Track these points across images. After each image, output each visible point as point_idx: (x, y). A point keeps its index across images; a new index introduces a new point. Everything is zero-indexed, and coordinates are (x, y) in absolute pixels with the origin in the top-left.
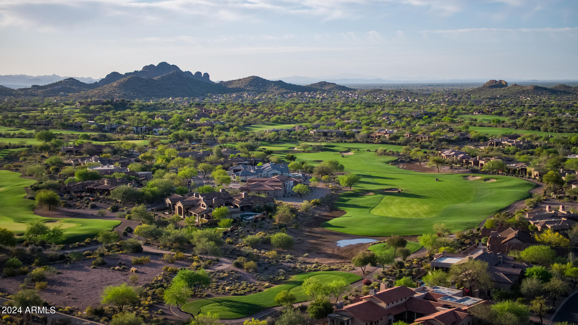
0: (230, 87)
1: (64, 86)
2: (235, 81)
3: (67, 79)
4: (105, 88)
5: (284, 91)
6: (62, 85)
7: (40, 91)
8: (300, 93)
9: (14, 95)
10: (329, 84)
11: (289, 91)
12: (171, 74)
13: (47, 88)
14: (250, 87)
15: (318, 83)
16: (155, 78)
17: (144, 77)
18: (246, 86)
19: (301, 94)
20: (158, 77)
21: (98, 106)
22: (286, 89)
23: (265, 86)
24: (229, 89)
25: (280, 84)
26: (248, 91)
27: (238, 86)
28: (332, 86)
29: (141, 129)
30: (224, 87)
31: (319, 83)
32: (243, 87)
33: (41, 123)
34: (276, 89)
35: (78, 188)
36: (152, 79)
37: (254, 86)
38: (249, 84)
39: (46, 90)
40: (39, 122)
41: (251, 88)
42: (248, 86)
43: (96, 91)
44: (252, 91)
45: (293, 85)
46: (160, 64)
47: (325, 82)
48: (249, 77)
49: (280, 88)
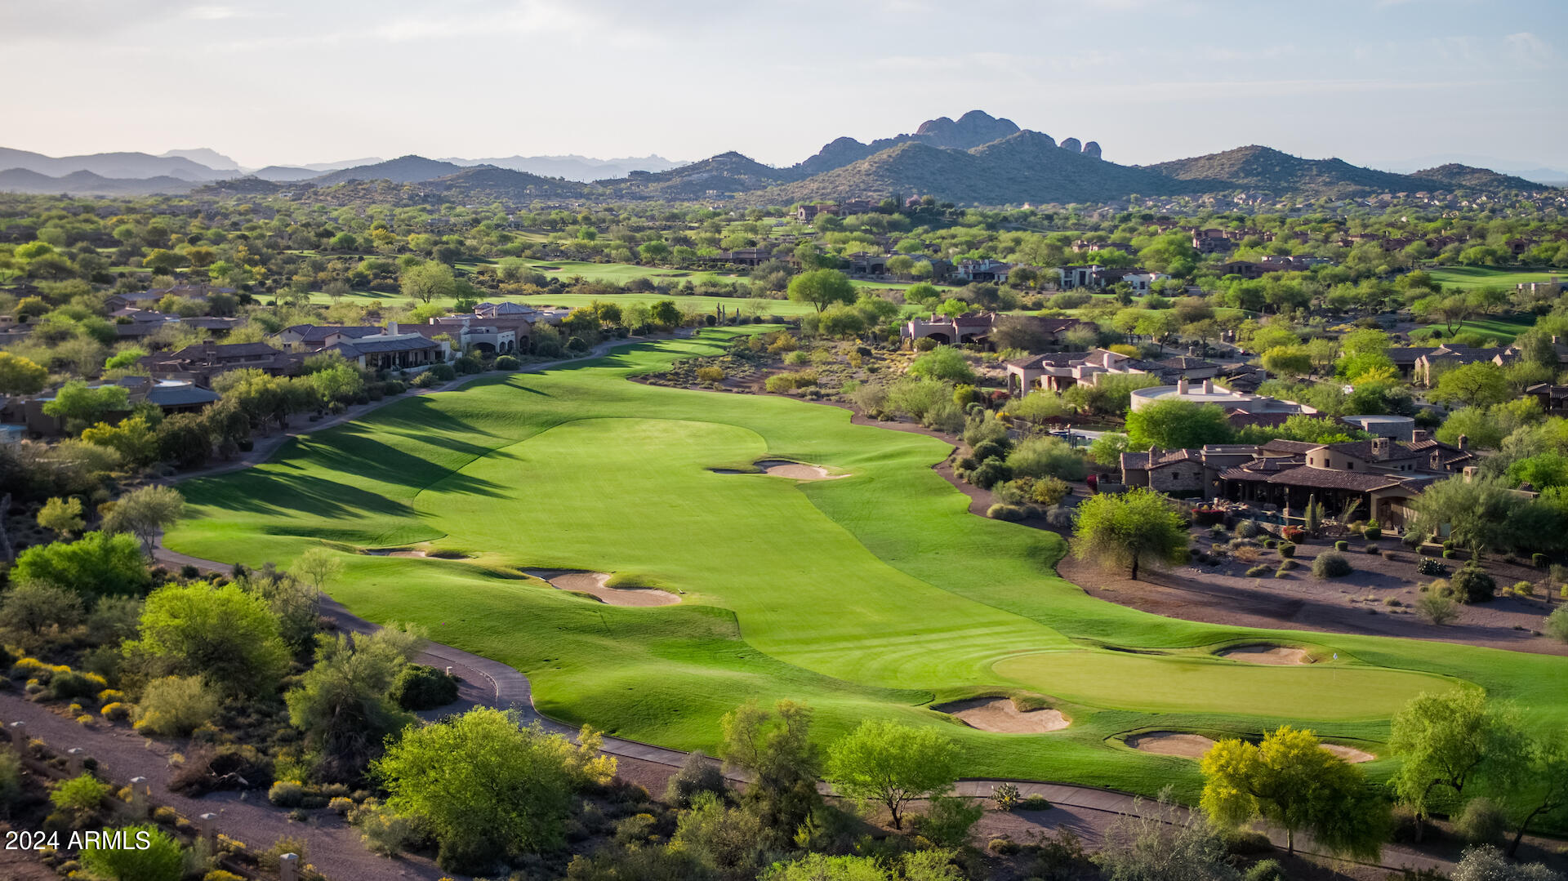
0: (1183, 177)
1: (714, 173)
2: (1196, 160)
3: (721, 156)
4: (839, 175)
5: (1352, 188)
6: (711, 170)
7: (652, 186)
8: (1401, 195)
9: (587, 197)
10: (1474, 171)
11: (1367, 189)
12: (1016, 138)
13: (669, 180)
14: (1246, 176)
15: (1438, 170)
16: (972, 151)
17: (942, 148)
18: (1235, 174)
19: (1408, 196)
20: (980, 148)
21: (866, 217)
22: (1357, 183)
23: (1292, 176)
24: (1182, 182)
25: (1336, 169)
26: (1245, 188)
27: (1210, 173)
28: (1485, 179)
29: (1083, 275)
30: (1166, 177)
31: (1443, 168)
32: (1225, 176)
33: (746, 256)
34: (1326, 184)
35: (1176, 476)
36: (964, 154)
37: (1258, 174)
38: (1242, 169)
39: (667, 184)
40: (737, 253)
41: (1252, 180)
42: (1242, 175)
43: (814, 186)
44: (1256, 187)
45: (1375, 171)
46: (967, 115)
47: (1460, 166)
48: (1240, 149)
49: (1339, 179)
